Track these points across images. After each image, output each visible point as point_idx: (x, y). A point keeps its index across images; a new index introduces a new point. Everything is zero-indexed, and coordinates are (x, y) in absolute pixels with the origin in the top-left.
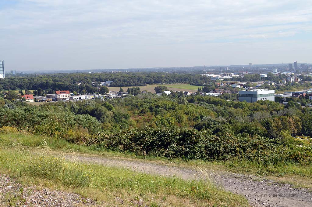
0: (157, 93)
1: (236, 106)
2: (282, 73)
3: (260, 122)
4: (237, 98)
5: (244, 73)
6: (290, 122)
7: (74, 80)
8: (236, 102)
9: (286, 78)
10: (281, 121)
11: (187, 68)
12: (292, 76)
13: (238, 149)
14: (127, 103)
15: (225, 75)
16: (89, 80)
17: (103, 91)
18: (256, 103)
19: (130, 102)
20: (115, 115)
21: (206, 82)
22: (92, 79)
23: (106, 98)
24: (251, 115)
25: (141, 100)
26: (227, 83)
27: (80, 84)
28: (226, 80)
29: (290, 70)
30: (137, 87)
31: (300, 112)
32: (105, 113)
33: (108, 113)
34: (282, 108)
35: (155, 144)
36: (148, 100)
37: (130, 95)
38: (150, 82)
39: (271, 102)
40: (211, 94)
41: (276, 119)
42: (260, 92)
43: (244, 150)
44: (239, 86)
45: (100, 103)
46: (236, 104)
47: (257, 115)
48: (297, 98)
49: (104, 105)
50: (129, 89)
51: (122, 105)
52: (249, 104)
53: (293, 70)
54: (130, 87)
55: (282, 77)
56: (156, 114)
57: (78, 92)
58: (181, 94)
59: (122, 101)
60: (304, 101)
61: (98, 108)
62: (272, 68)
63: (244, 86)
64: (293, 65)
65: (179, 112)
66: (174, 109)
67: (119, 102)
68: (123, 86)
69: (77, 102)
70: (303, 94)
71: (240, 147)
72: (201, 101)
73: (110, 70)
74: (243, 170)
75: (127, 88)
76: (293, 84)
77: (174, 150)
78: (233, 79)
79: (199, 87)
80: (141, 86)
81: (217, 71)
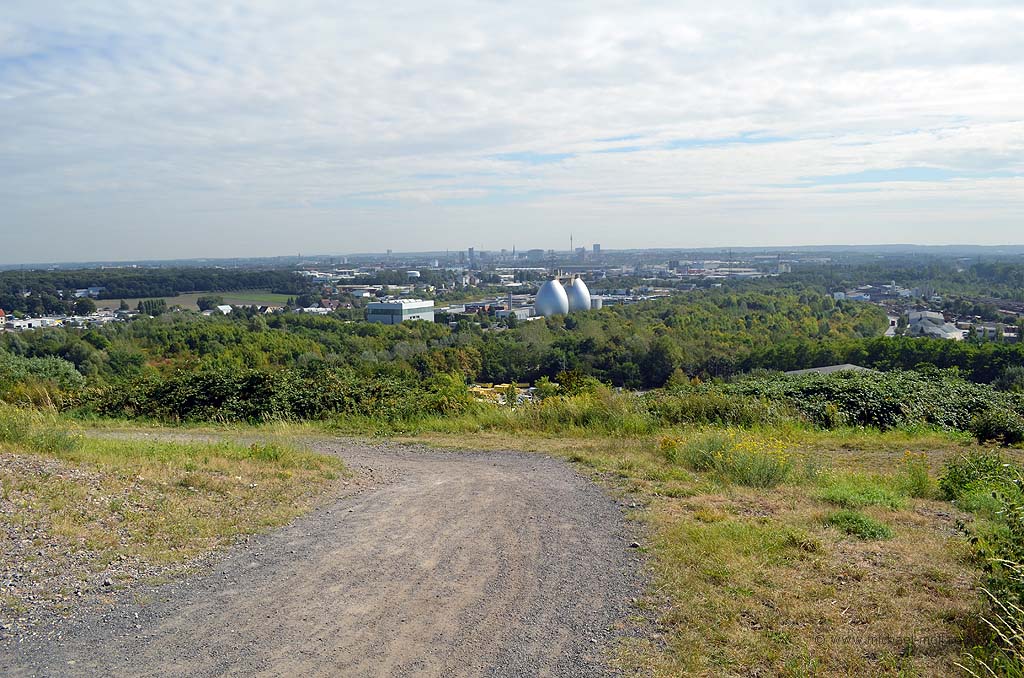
0: (202, 310)
1: (362, 333)
2: (447, 269)
3: (407, 361)
4: (365, 317)
5: (378, 268)
6: (461, 359)
7: (13, 287)
8: (363, 324)
9: (455, 277)
10: (446, 356)
11: (265, 260)
12: (464, 274)
13: (347, 399)
14: (138, 332)
15: (342, 273)
16: (50, 286)
17: (83, 308)
18: (401, 326)
19: (145, 332)
20: (113, 359)
21: (303, 287)
22: (55, 283)
23: (89, 324)
24: (391, 349)
25: (168, 326)
26: (344, 289)
27: (28, 294)
28: (342, 282)
29: (462, 264)
30: (159, 299)
31: (480, 339)
32: (89, 354)
33: (96, 353)
34: (448, 333)
35: (197, 400)
36: (184, 324)
37: (145, 315)
38: (186, 289)
39: (427, 322)
40: (314, 309)
41: (437, 354)
42: (408, 304)
43: (358, 400)
44: (367, 295)
45: (76, 334)
46: (362, 329)
47: (402, 348)
48: (474, 314)
49: (88, 338)
50: (140, 303)
51: (128, 337)
52: (388, 327)
53: (467, 263)
54: (143, 300)
55: (447, 277)
56: (202, 352)
57: (24, 312)
58: (253, 311)
59: (126, 327)
60: (487, 319)
61: (72, 344)
62: (429, 260)
63: (379, 294)
64: (468, 254)
65: (251, 347)
66: (238, 341)
67: (120, 330)
68: (127, 296)
69: (23, 334)
70: (484, 307)
71: (350, 395)
72: (294, 324)
73: (97, 263)
74: (352, 432)
75: (137, 301)
76: (468, 289)
77: (233, 409)
78: (356, 281)
79: (290, 296)
80: (168, 296)
81: (326, 264)
